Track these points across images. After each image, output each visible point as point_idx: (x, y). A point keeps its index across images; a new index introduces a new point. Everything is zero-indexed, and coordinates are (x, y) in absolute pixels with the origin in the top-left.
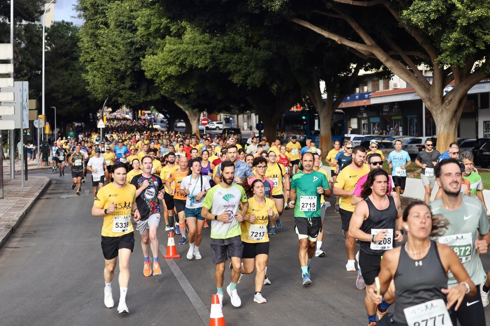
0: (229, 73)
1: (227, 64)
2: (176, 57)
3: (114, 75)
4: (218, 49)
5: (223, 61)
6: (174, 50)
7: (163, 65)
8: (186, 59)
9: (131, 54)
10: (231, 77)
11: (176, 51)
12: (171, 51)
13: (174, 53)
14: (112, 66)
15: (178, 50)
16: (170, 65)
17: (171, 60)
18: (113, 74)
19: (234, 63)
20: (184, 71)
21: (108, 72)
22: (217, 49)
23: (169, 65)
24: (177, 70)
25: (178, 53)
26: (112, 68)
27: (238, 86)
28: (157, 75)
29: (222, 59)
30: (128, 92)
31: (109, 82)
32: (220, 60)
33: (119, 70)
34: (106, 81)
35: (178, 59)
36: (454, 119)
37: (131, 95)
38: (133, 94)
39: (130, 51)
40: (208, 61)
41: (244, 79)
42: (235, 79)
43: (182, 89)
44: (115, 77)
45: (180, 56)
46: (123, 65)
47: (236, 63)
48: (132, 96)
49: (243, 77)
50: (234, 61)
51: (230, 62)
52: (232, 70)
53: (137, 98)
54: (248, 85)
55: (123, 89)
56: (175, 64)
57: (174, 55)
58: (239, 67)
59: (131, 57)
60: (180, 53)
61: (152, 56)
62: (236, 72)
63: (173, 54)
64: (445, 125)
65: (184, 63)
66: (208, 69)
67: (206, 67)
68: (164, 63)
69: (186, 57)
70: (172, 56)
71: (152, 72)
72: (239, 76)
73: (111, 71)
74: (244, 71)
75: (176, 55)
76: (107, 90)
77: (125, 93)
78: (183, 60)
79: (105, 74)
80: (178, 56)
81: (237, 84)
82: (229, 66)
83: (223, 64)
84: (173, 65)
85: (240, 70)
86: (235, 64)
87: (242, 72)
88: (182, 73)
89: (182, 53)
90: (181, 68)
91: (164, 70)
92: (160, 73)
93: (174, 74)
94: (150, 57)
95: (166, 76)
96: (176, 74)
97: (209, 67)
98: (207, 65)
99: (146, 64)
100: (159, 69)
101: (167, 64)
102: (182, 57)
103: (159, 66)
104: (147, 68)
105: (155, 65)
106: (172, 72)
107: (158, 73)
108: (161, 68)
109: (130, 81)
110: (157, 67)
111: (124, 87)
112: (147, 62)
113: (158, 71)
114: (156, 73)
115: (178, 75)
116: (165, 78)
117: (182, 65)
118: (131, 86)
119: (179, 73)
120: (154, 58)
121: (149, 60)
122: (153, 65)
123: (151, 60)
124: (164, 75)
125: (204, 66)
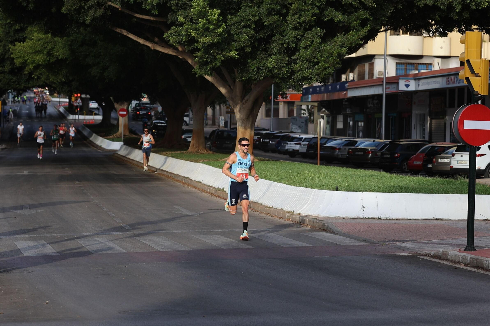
0: (89, 66)
1: (86, 56)
2: (44, 47)
4: (78, 41)
5: (83, 53)
6: (42, 39)
7: (32, 53)
8: (54, 48)
10: (89, 70)
11: (44, 40)
12: (39, 40)
13: (42, 42)
15: (45, 39)
16: (38, 54)
17: (39, 48)
19: (92, 56)
20: (52, 61)
22: (76, 42)
24: (45, 59)
25: (46, 42)
30: (7, 76)
32: (79, 53)
35: (45, 48)
36: (250, 116)
37: (10, 80)
38: (12, 79)
41: (102, 71)
42: (93, 71)
43: (52, 78)
45: (48, 45)
47: (94, 56)
48: (12, 81)
50: (93, 54)
51: (89, 55)
52: (91, 62)
53: (17, 83)
54: (105, 77)
55: (3, 72)
56: (43, 53)
57: (42, 44)
58: (97, 60)
60: (47, 42)
61: (22, 43)
62: (94, 65)
63: (41, 43)
64: (243, 121)
65: (51, 53)
69: (53, 46)
71: (21, 60)
72: (96, 69)
74: (102, 64)
75: (44, 44)
77: (4, 77)
78: (50, 50)
80: (46, 45)
81: (95, 76)
82: (88, 59)
83: (82, 56)
84: (41, 54)
85: (98, 63)
86: (93, 58)
87: (100, 65)
88: (50, 62)
90: (49, 57)
91: (32, 59)
92: (28, 61)
93: (42, 63)
94: (20, 44)
95: (34, 65)
96: (43, 63)
97: (69, 59)
98: (67, 57)
99: (15, 52)
100: (28, 57)
101: (35, 53)
102: (49, 46)
103: (28, 54)
104: (16, 56)
105: (23, 53)
106: (40, 61)
107: (26, 61)
108: (30, 56)
109: (9, 64)
110: (26, 54)
111: (3, 70)
112: (16, 49)
113: (26, 59)
114: (24, 61)
115: (46, 64)
116: (33, 66)
117: (49, 54)
118: (10, 70)
119: (47, 62)
120: (24, 45)
121: (19, 47)
122: (21, 53)
123: (20, 48)
124: (32, 63)
125: (64, 58)
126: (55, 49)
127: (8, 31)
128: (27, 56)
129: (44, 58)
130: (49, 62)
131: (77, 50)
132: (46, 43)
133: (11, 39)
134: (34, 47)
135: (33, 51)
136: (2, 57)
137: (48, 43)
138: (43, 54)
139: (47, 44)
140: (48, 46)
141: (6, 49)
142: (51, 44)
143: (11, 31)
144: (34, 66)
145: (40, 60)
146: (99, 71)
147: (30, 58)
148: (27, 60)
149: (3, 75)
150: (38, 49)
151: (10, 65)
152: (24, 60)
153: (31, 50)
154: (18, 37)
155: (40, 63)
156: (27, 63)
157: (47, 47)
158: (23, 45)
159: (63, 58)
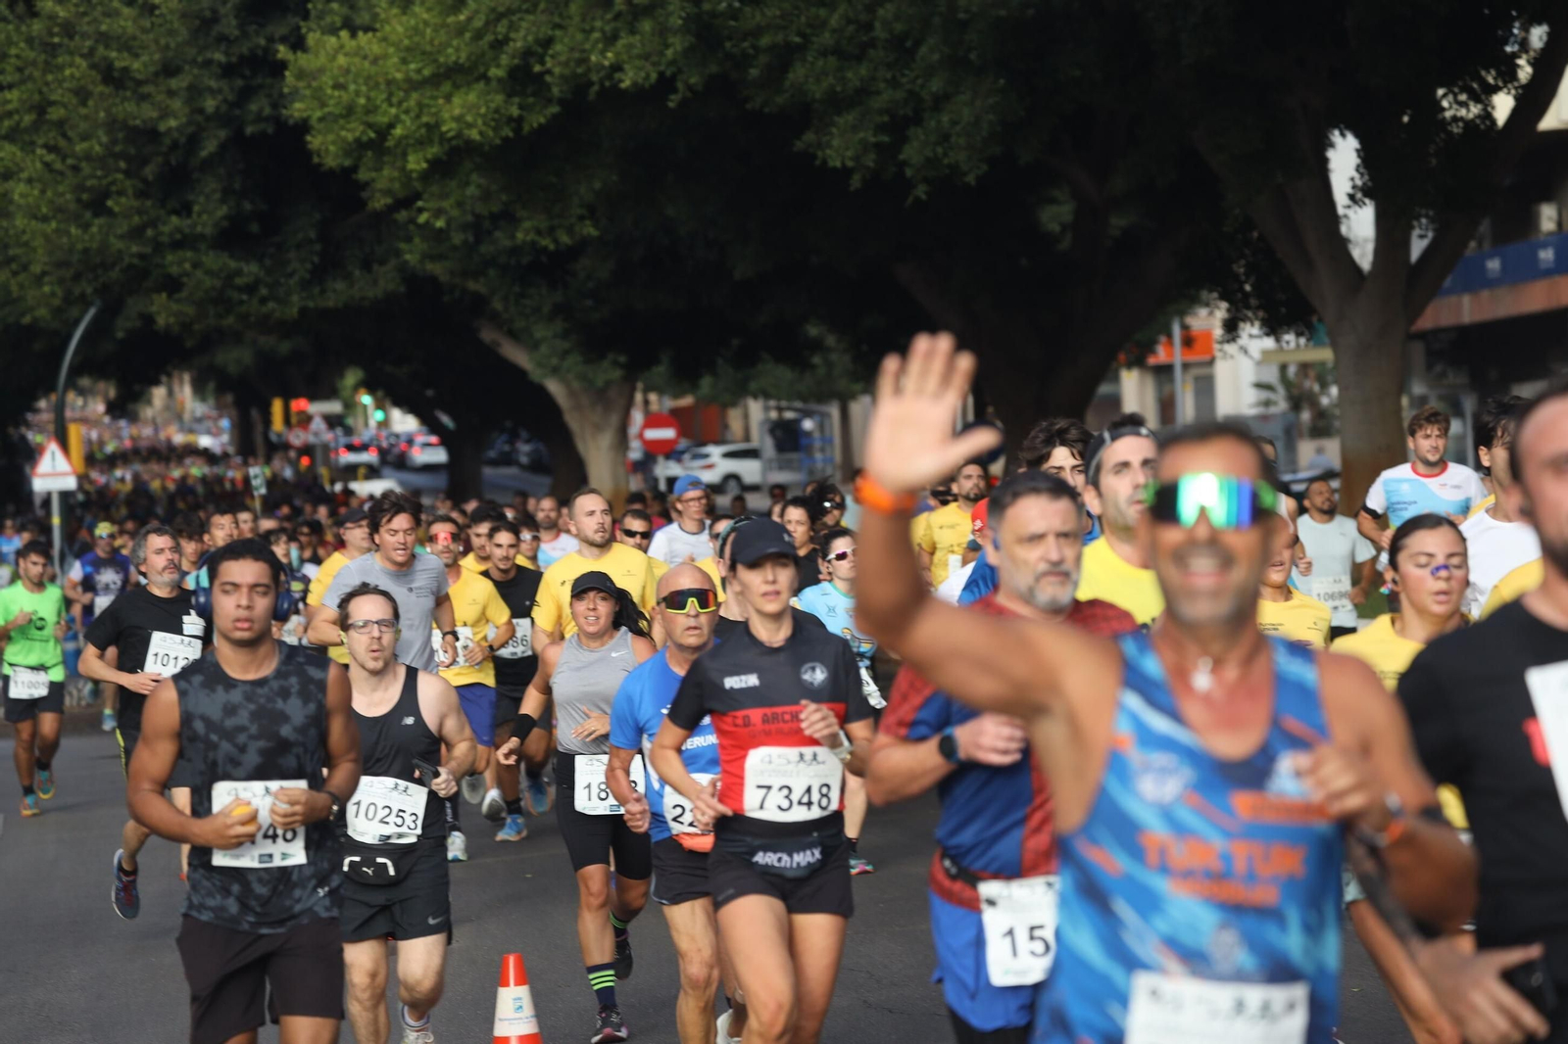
0: (804, 115)
1: (785, 56)
2: (489, 38)
3: (122, 165)
5: (765, 41)
7: (412, 85)
8: (548, 42)
9: (222, 39)
10: (810, 137)
13: (477, 12)
14: (108, 111)
16: (456, 87)
17: (457, 52)
18: (117, 156)
19: (824, 53)
20: (539, 118)
21: (85, 145)
23: (447, 87)
24: (497, 111)
25: (501, 9)
26: (112, 124)
27: (856, 182)
28: (377, 144)
29: (757, 32)
31: (97, 204)
32: (744, 39)
33: (152, 134)
34: (79, 201)
35: (499, 45)
37: (230, 278)
38: (239, 272)
39: (215, 19)
40: (677, 44)
41: (886, 139)
42: (835, 143)
44: (127, 173)
45: (512, 27)
46: (177, 104)
47: (837, 51)
48: (238, 281)
49: (880, 128)
50: (827, 38)
51: (801, 49)
52: (817, 91)
54: (909, 172)
56: (484, 77)
57: (478, 23)
58: (856, 75)
59: (219, 56)
61: (344, 34)
62: (837, 103)
63: (470, 19)
65: (537, 68)
66: (675, 91)
67: (666, 84)
68: (419, 71)
69: (546, 31)
70: (460, 31)
71: (352, 131)
72: (855, 128)
73: (104, 139)
74: (886, 97)
75: (487, 23)
76: (86, 251)
77: (195, 266)
78: (527, 53)
79: (70, 161)
80: (501, 28)
81: (846, 173)
82: (798, 73)
83: (763, 59)
84: (469, 84)
85: (864, 92)
86: (832, 61)
87: (877, 103)
88: (526, 128)
89: (519, 10)
90: (516, 100)
91: (418, 116)
92: (398, 131)
93: (481, 133)
94: (333, 40)
95: (433, 151)
96: (491, 133)
97: (680, 85)
98: (668, 73)
99: (314, 84)
100: (393, 111)
101: (435, 80)
102: (522, 33)
103: (391, 95)
104: (323, 105)
105: (364, 88)
106: (470, 126)
107: (384, 132)
108: (400, 103)
109: (217, 196)
110: (380, 97)
111: (187, 231)
112: (321, 70)
113: (385, 120)
114: (372, 135)
115: (506, 140)
116: (427, 161)
117: (523, 80)
118: (225, 224)
119: (507, 132)
120: (359, 48)
121: (334, 58)
122: (352, 87)
123: (342, 60)
124: (421, 143)
125: (654, 76)
126: (558, 47)
127: (208, 14)
128: (385, 106)
129: (493, 105)
130: (518, 130)
131: (732, 23)
132: (500, 16)
133: (227, 54)
134: (428, 48)
135: (426, 72)
136: (174, 162)
137: (514, 14)
138: (481, 85)
139: (505, 22)
140: (512, 35)
141: (201, 111)
142: (531, 17)
143: (222, 11)
144: (429, 156)
145: (469, 119)
146: (873, 140)
147: (407, 112)
148: (391, 126)
149: (189, 254)
150: (454, 58)
151: (223, 201)
152: (370, 126)
153: (413, 66)
154: (262, 42)
155: (474, 134)
156: (390, 143)
157: (506, 40)
158: (353, 43)
159: (648, 76)
